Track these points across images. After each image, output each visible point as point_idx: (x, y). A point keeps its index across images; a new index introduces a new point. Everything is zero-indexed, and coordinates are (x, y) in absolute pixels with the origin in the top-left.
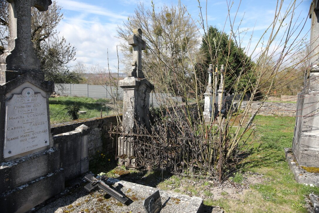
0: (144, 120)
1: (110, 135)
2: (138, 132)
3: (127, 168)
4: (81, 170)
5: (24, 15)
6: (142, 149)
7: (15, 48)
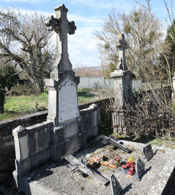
0: (130, 101)
1: (107, 112)
2: (127, 108)
3: (120, 134)
4: (93, 133)
5: (65, 39)
6: (131, 121)
7: (61, 59)
